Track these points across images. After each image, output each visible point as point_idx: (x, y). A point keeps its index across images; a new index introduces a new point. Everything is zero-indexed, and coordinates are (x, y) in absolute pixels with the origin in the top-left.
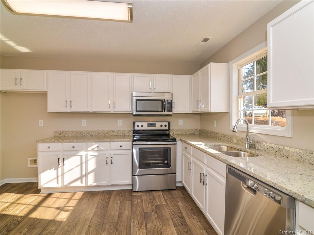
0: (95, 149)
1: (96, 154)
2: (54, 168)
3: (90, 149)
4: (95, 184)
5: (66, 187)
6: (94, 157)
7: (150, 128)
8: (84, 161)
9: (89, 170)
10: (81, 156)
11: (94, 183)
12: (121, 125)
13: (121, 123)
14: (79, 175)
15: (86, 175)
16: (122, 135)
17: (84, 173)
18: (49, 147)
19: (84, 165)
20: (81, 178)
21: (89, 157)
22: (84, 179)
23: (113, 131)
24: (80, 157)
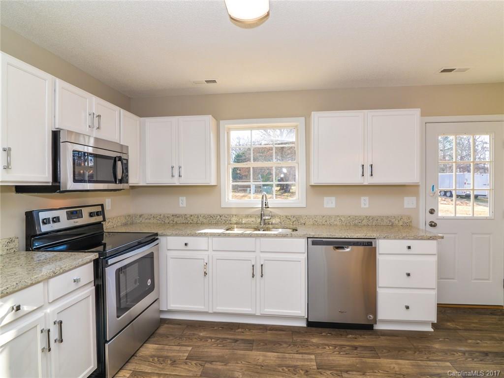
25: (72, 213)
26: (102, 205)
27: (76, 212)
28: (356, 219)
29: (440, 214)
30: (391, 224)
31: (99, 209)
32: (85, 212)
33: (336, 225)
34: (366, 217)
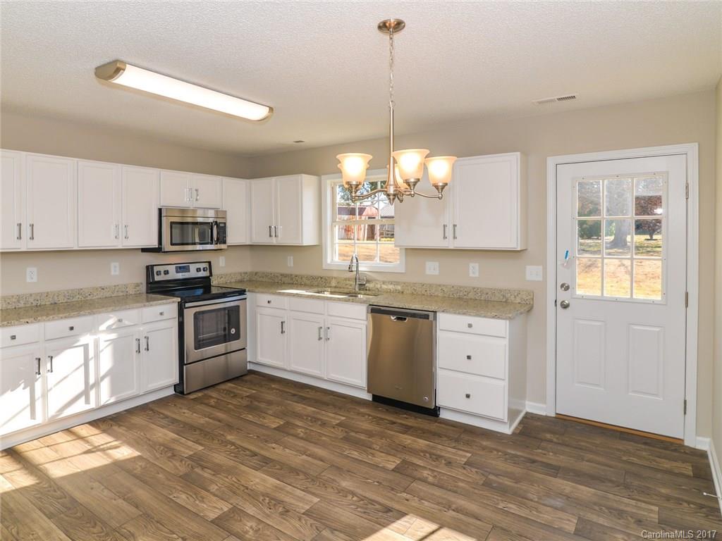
0: (114, 327)
1: (113, 336)
2: (22, 385)
3: (103, 327)
4: (112, 400)
5: (53, 421)
6: (109, 344)
7: (180, 276)
8: (91, 354)
9: (102, 373)
10: (86, 347)
11: (111, 396)
12: (117, 273)
13: (118, 269)
14: (82, 387)
15: (97, 384)
16: (121, 294)
17: (92, 381)
18: (13, 338)
19: (92, 364)
20: (85, 393)
21: (102, 345)
22: (92, 393)
23: (103, 289)
24: (82, 348)
25: (180, 268)
26: (210, 263)
27: (184, 267)
28: (461, 291)
29: (579, 292)
30: (504, 300)
31: (206, 265)
32: (193, 268)
33: (437, 296)
34: (474, 288)
